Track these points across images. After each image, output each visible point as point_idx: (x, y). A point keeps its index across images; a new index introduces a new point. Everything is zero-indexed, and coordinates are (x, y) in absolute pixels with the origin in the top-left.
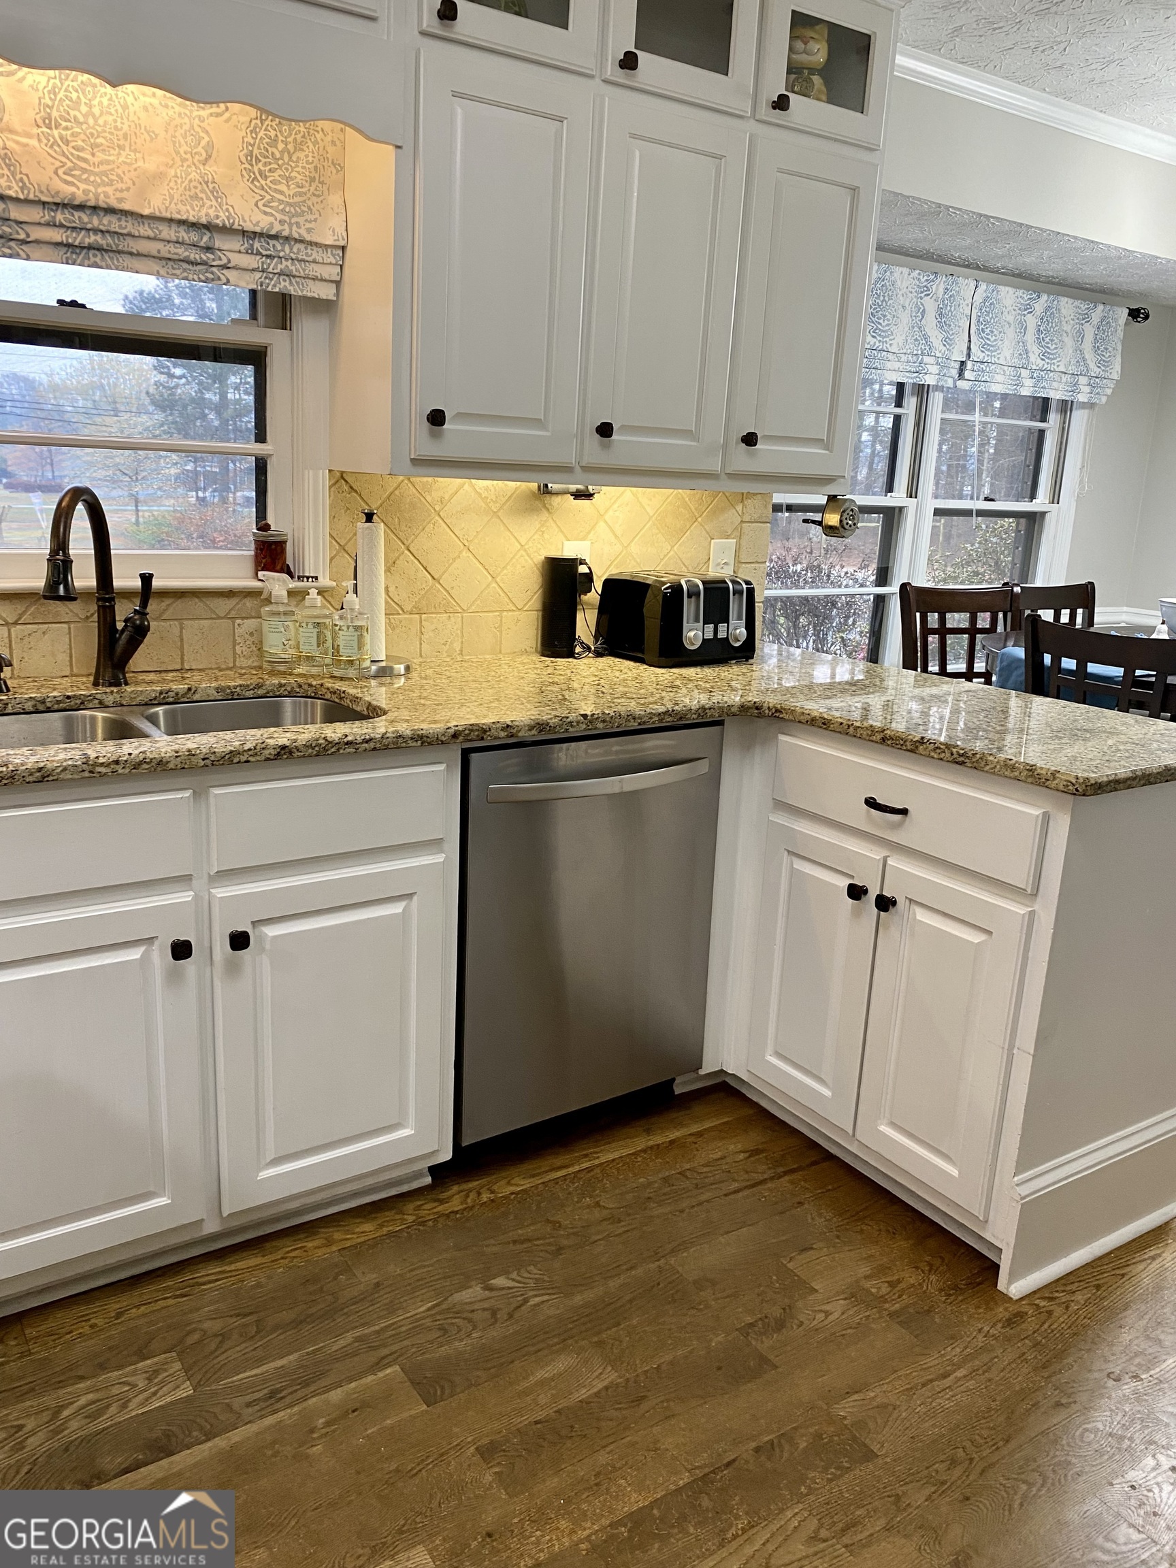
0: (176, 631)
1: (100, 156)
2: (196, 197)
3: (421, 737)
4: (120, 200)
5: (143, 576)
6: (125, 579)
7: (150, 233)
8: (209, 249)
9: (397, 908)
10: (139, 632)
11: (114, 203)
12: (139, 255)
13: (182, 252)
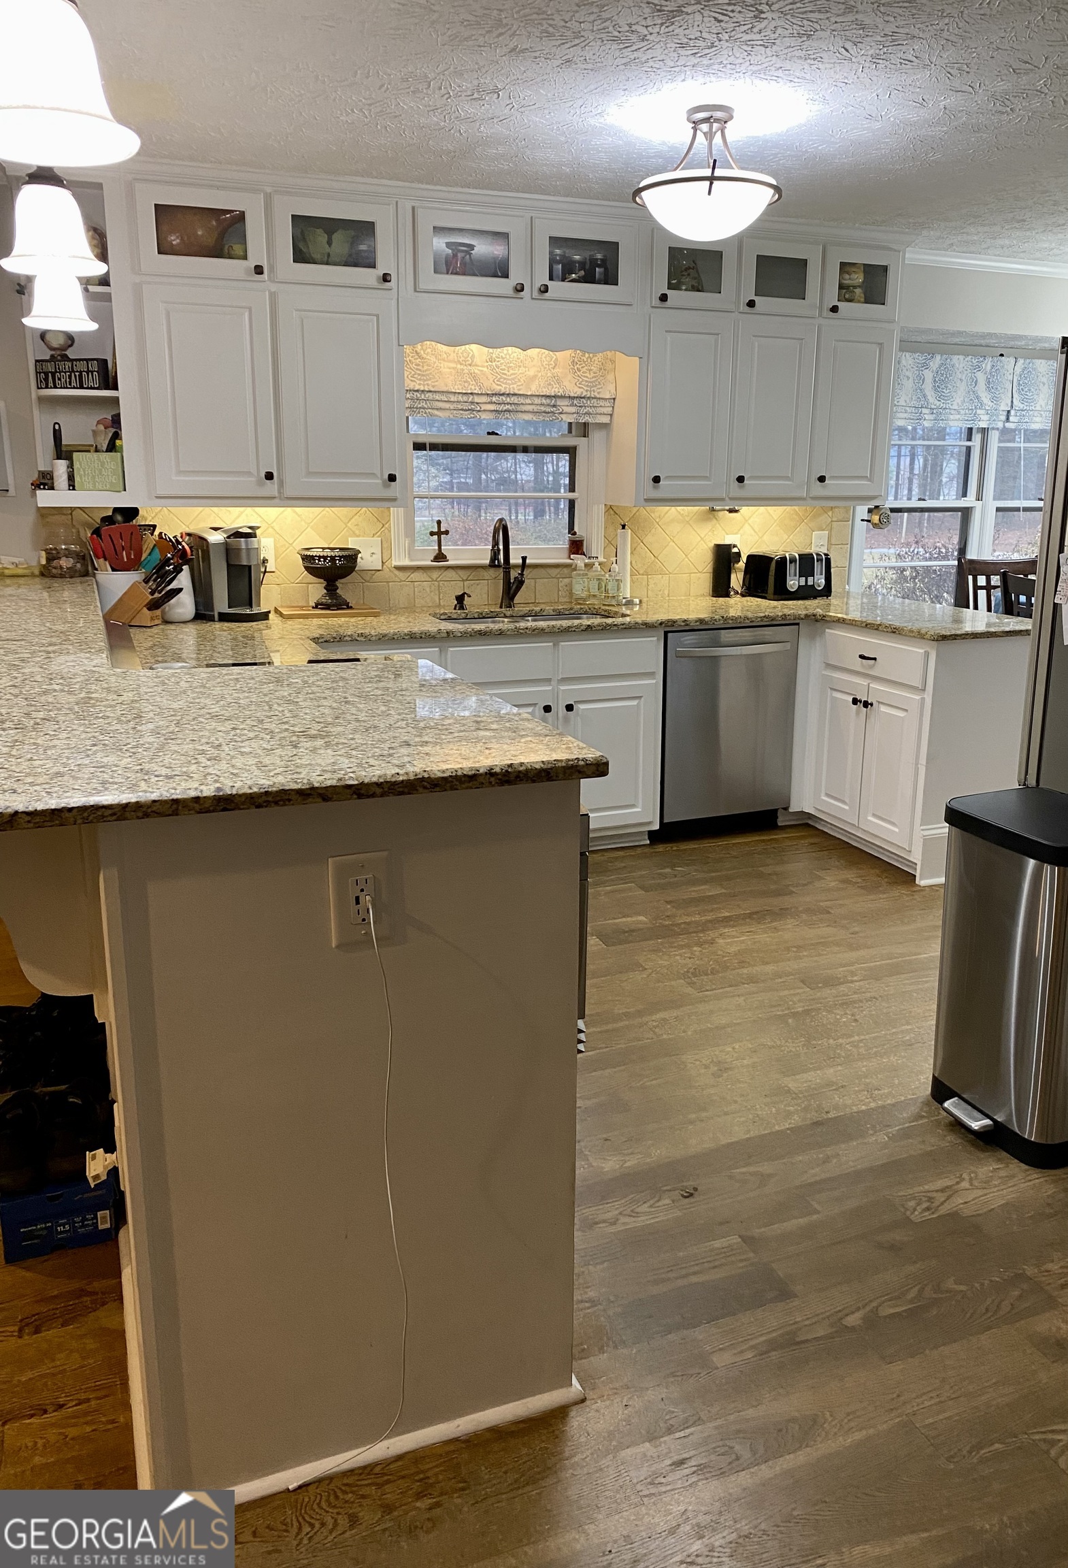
0: (533, 584)
1: (511, 372)
2: (550, 384)
3: (646, 624)
4: (519, 390)
5: (523, 557)
6: (515, 560)
7: (530, 402)
8: (554, 406)
9: (635, 703)
10: (520, 583)
11: (517, 392)
12: (525, 412)
13: (543, 408)
